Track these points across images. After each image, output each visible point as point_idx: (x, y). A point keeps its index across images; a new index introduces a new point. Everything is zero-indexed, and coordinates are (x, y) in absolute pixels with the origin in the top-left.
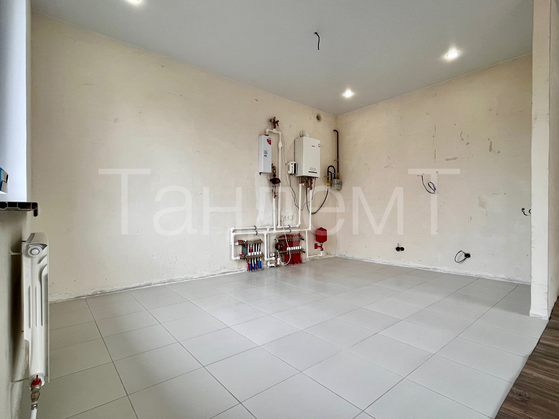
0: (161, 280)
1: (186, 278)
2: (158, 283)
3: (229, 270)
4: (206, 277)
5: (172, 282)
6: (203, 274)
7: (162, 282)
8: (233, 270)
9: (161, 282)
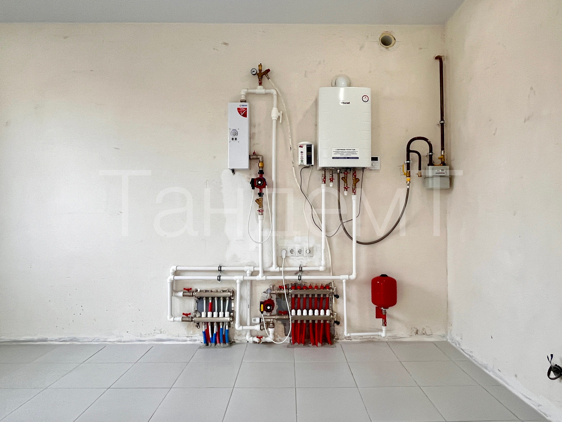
0: (61, 337)
1: (97, 339)
2: (56, 341)
3: (170, 337)
4: (128, 342)
5: (75, 341)
6: (123, 337)
7: (62, 340)
8: (178, 338)
9: (60, 339)
